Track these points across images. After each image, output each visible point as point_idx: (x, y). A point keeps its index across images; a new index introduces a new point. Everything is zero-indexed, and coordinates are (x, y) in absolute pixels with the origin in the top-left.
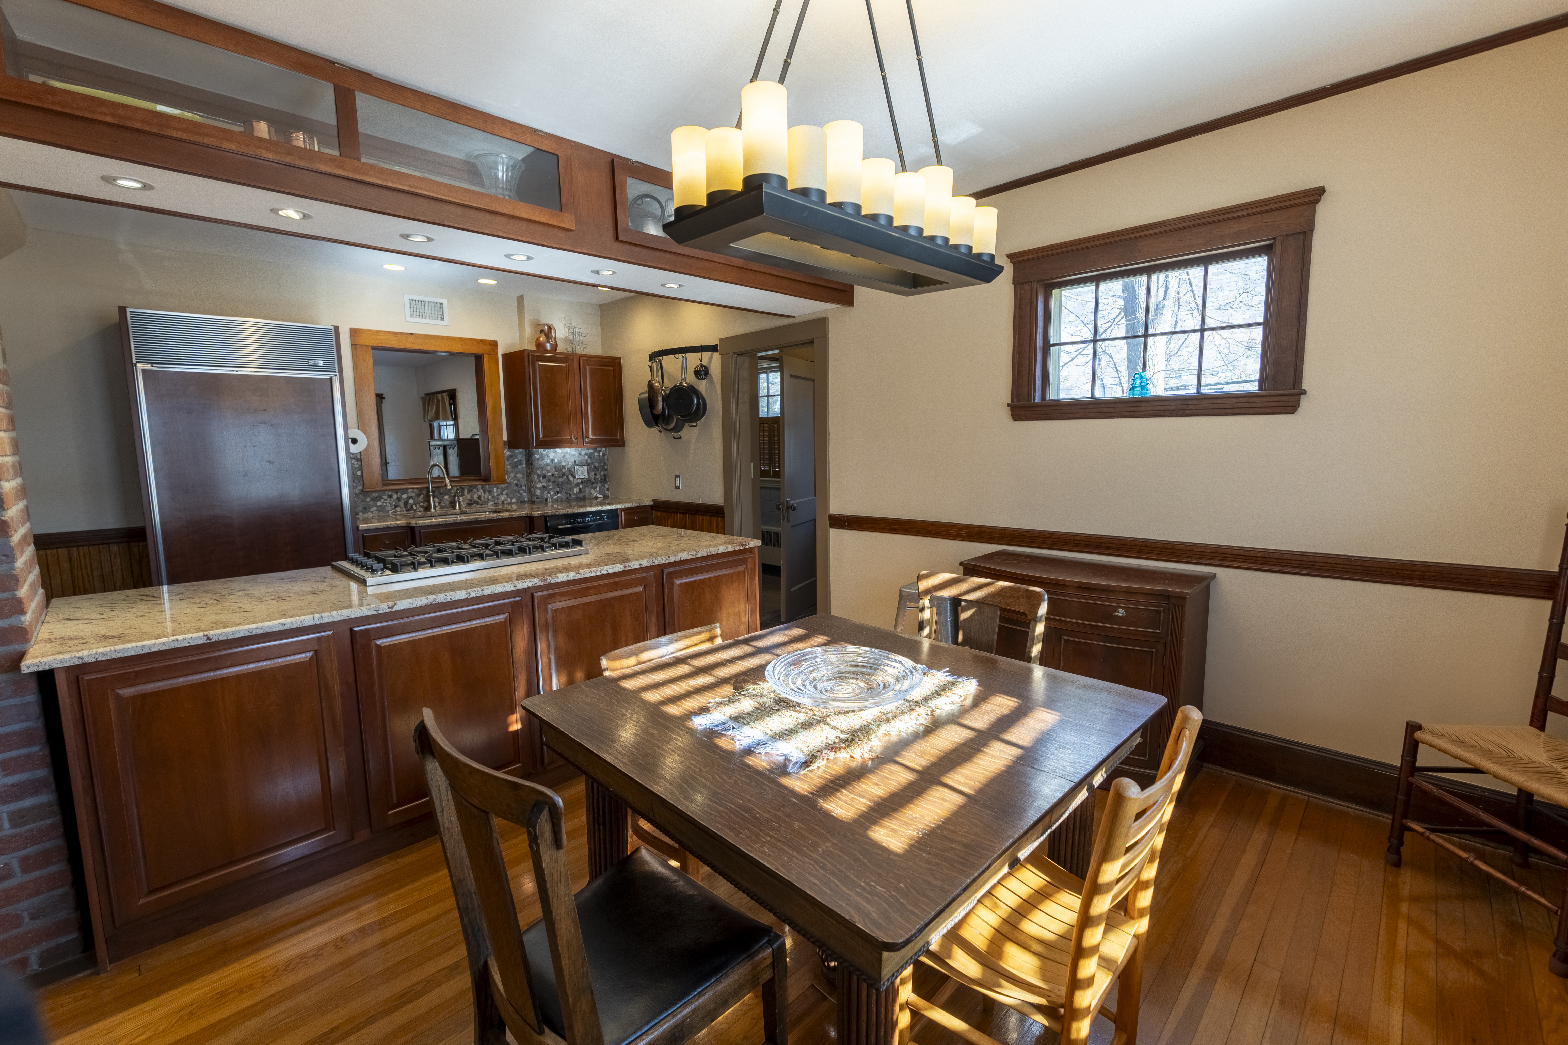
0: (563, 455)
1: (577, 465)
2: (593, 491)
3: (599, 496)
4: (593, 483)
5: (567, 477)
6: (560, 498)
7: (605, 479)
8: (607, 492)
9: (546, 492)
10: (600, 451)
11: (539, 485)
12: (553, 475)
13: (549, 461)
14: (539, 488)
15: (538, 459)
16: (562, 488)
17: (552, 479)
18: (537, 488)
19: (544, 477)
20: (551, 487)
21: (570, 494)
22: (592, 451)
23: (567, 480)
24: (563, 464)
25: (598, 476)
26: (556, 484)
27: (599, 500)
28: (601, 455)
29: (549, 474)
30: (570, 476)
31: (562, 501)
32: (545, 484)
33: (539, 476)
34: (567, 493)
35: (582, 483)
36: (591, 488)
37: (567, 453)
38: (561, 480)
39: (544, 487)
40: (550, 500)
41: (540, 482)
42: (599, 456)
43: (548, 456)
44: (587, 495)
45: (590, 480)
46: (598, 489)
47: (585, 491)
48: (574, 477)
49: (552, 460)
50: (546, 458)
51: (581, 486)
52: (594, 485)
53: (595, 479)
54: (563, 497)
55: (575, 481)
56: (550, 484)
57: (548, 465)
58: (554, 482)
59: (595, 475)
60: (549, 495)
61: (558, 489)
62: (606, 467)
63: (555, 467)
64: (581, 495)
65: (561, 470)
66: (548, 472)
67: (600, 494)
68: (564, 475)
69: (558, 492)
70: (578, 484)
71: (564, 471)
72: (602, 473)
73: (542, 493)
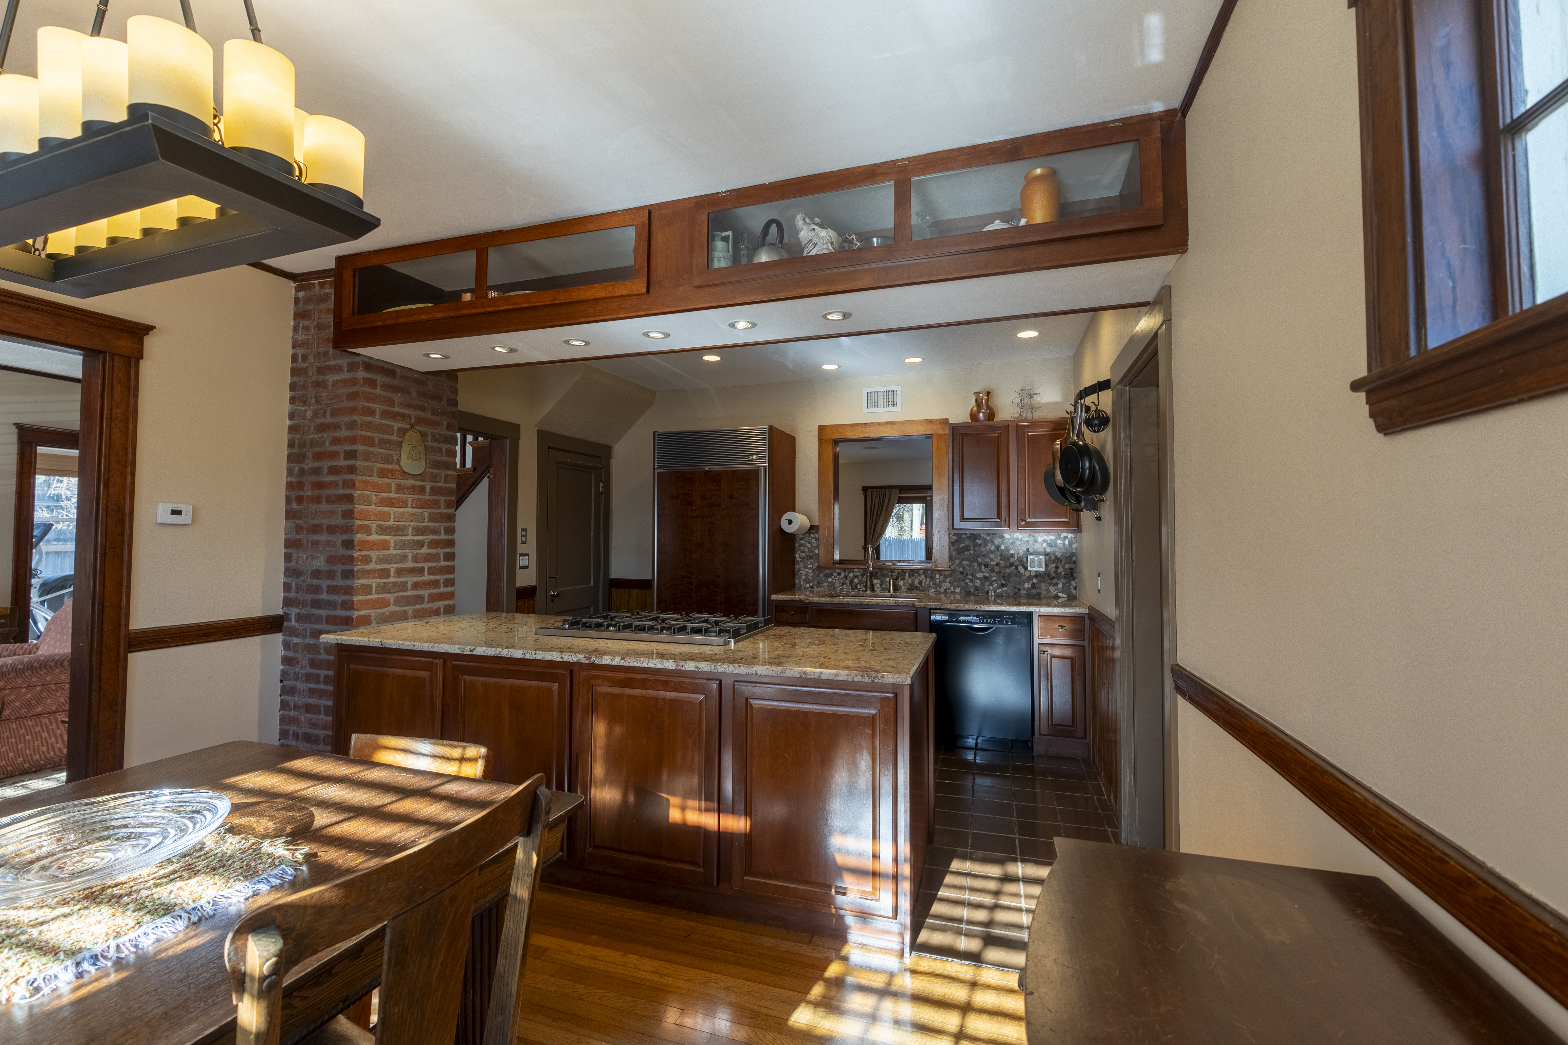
0: (1011, 541)
1: (1032, 554)
2: (1052, 589)
3: (1060, 595)
4: (1053, 578)
5: (1017, 568)
6: (1005, 592)
7: (1072, 574)
8: (1073, 591)
9: (987, 583)
10: (1066, 538)
11: (980, 575)
12: (998, 564)
13: (993, 548)
14: (980, 579)
15: (980, 545)
16: (1009, 581)
17: (997, 569)
18: (977, 578)
19: (986, 566)
20: (994, 578)
21: (1019, 589)
22: (1053, 538)
23: (1015, 572)
24: (1012, 551)
25: (1061, 570)
26: (1001, 575)
27: (1060, 600)
28: (1067, 542)
29: (992, 563)
30: (1020, 568)
31: (1008, 596)
32: (987, 575)
33: (980, 564)
34: (1015, 588)
35: (1036, 576)
36: (1050, 584)
37: (1017, 539)
38: (1008, 571)
39: (985, 577)
40: (991, 593)
41: (981, 571)
42: (1064, 544)
43: (992, 542)
44: (1044, 594)
45: (1049, 575)
46: (1060, 586)
47: (1040, 587)
48: (1026, 569)
49: (998, 547)
50: (990, 544)
51: (1035, 581)
52: (1055, 581)
53: (1056, 572)
54: (1010, 591)
55: (1027, 574)
56: (994, 574)
57: (992, 552)
58: (999, 573)
59: (1057, 567)
60: (991, 588)
61: (1004, 582)
62: (1074, 559)
63: (1001, 556)
64: (1034, 591)
65: (1009, 559)
66: (992, 560)
67: (1062, 592)
68: (1012, 565)
69: (1003, 585)
70: (1030, 578)
71: (1012, 560)
72: (1067, 566)
73: (982, 584)
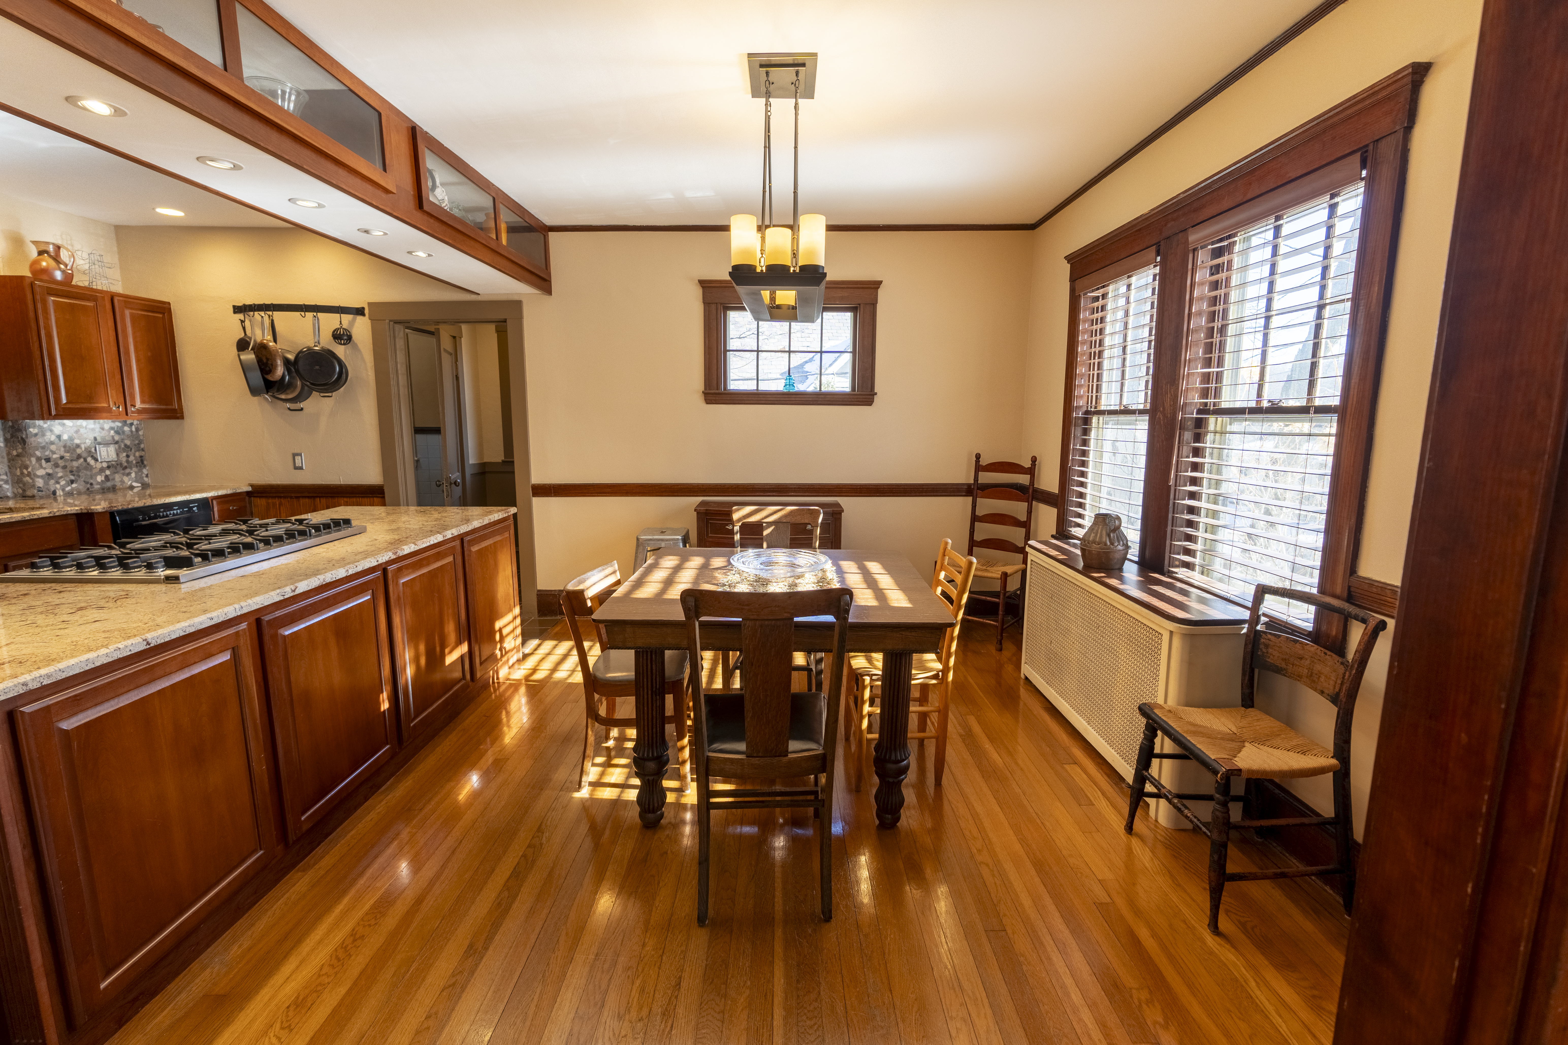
0: (75, 429)
1: (99, 444)
2: (126, 479)
3: (135, 484)
4: (126, 468)
5: (85, 460)
6: (77, 489)
7: (142, 461)
8: (146, 479)
9: (52, 482)
10: (132, 424)
11: (41, 472)
12: (62, 458)
13: (53, 438)
14: (42, 477)
15: (36, 435)
16: (79, 476)
17: (61, 463)
18: (38, 477)
19: (48, 460)
20: (60, 474)
21: (91, 484)
22: (120, 424)
23: (85, 464)
24: (77, 441)
25: (132, 458)
26: (68, 469)
27: (135, 490)
28: (134, 429)
29: (55, 456)
30: (89, 459)
31: (80, 493)
32: (50, 471)
33: (39, 459)
34: (87, 483)
35: (109, 467)
36: (124, 474)
37: (81, 426)
38: (75, 464)
39: (49, 475)
40: (59, 493)
41: (41, 467)
42: (131, 431)
43: (51, 431)
44: (118, 484)
45: (121, 464)
46: (133, 475)
47: (114, 479)
48: (96, 460)
49: (59, 437)
50: (48, 434)
51: (108, 472)
52: (127, 471)
53: (127, 461)
54: (81, 487)
55: (99, 465)
56: (58, 470)
57: (52, 443)
58: (65, 467)
59: (128, 456)
60: (58, 486)
61: (72, 478)
62: (142, 446)
63: (65, 447)
64: (109, 484)
65: (74, 450)
66: (54, 453)
67: (136, 481)
68: (79, 457)
69: (72, 482)
70: (102, 470)
71: (79, 451)
72: (137, 454)
73: (46, 483)
